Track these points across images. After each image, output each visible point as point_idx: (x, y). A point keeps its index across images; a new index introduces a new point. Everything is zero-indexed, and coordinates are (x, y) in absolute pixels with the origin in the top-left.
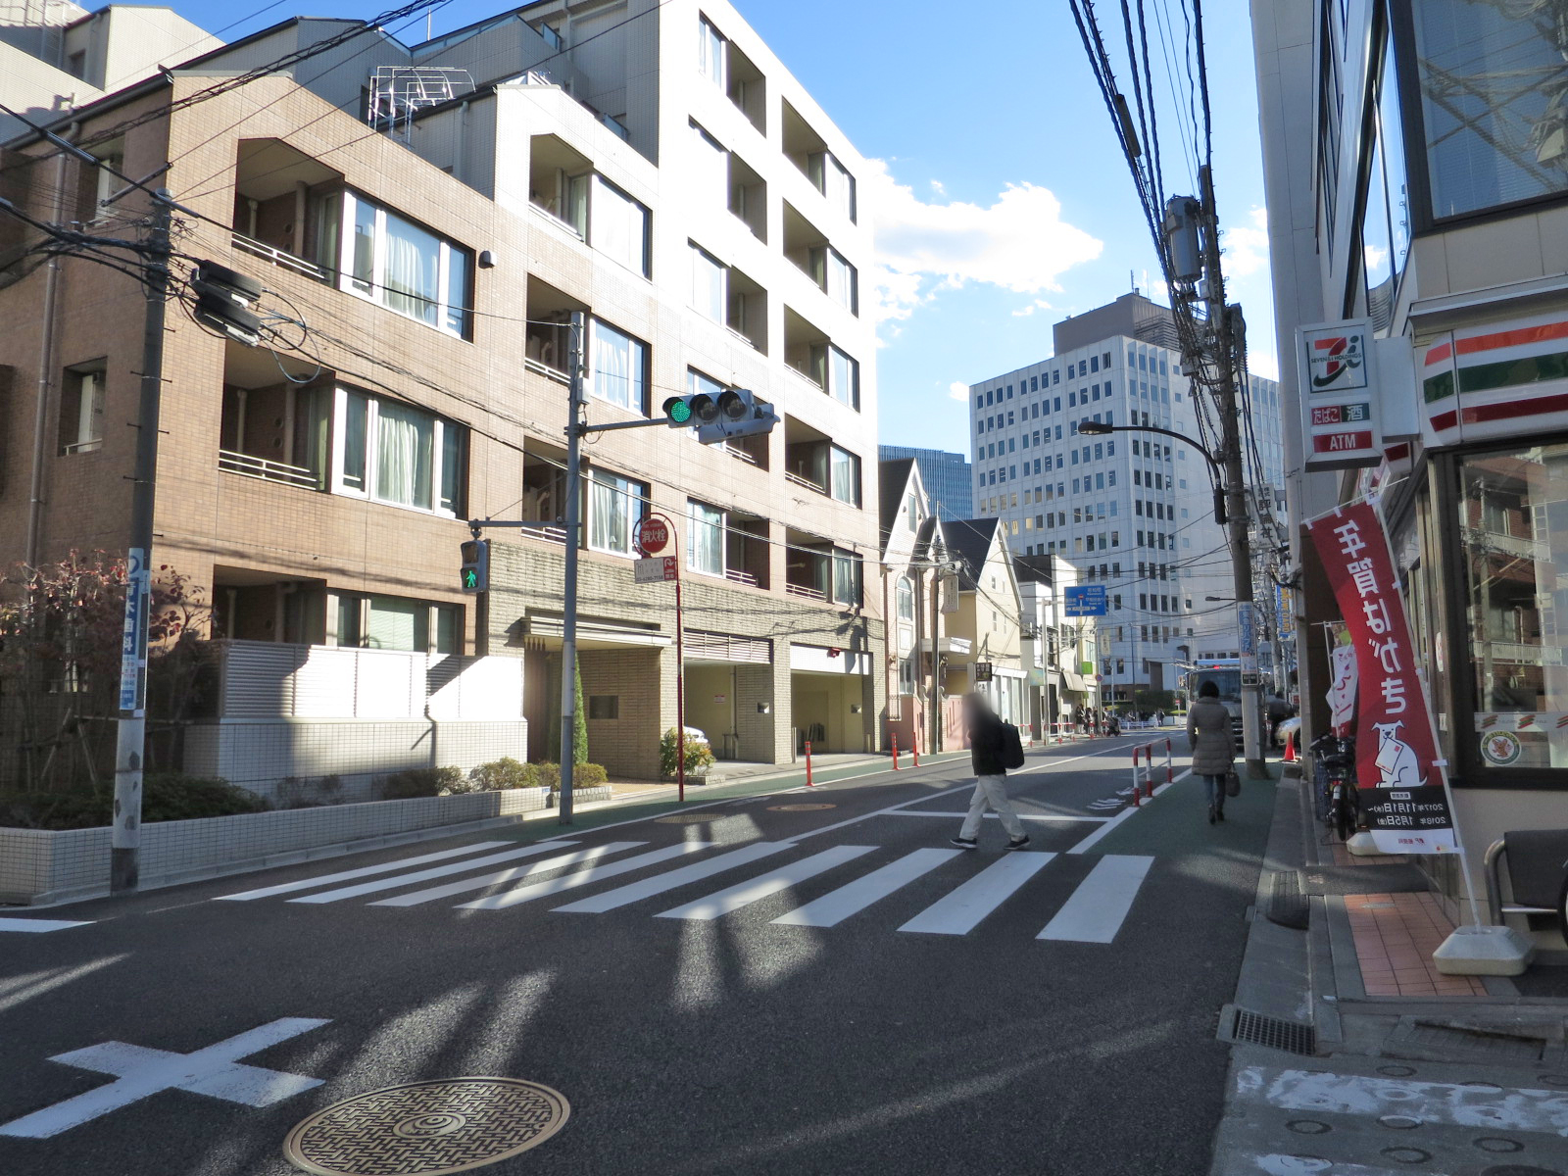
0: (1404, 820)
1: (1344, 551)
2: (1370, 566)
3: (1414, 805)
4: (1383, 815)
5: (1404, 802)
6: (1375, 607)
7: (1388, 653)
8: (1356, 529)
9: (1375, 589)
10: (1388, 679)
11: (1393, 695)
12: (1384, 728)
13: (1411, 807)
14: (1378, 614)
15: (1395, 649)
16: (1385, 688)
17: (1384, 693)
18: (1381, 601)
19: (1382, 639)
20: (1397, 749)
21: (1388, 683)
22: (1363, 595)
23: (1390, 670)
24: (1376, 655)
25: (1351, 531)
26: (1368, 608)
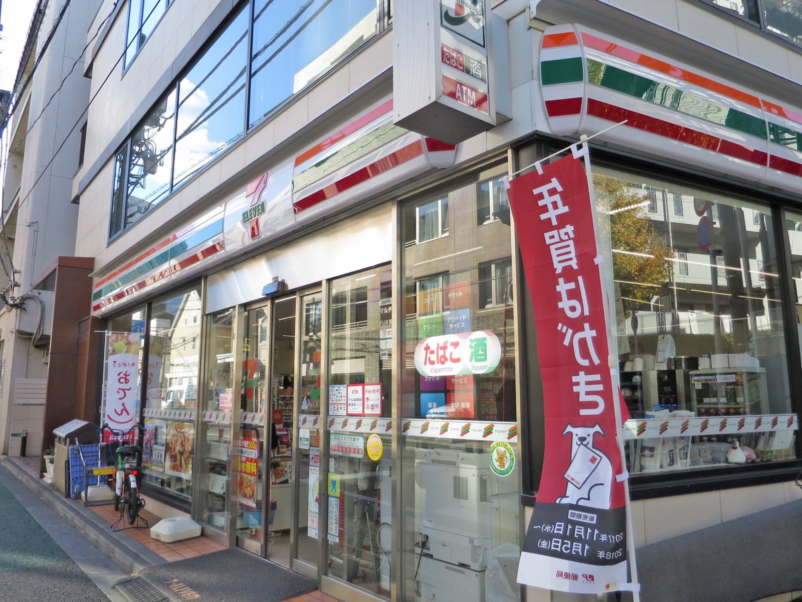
0: (577, 547)
1: (543, 217)
2: (572, 236)
3: (596, 532)
4: (549, 537)
5: (586, 526)
6: (572, 286)
7: (583, 342)
8: (560, 189)
9: (574, 264)
10: (582, 373)
11: (588, 393)
12: (578, 432)
13: (592, 534)
14: (574, 294)
15: (593, 338)
16: (578, 384)
17: (576, 389)
18: (580, 278)
19: (576, 325)
20: (593, 460)
21: (582, 378)
22: (559, 271)
23: (585, 363)
24: (566, 342)
25: (552, 192)
26: (563, 287)
